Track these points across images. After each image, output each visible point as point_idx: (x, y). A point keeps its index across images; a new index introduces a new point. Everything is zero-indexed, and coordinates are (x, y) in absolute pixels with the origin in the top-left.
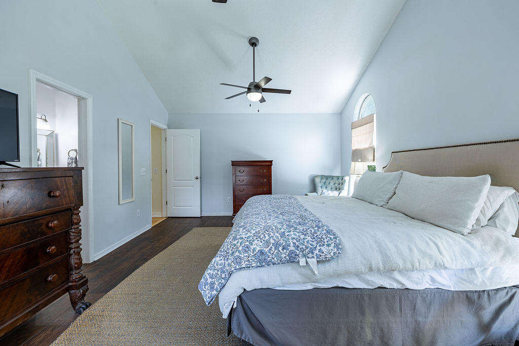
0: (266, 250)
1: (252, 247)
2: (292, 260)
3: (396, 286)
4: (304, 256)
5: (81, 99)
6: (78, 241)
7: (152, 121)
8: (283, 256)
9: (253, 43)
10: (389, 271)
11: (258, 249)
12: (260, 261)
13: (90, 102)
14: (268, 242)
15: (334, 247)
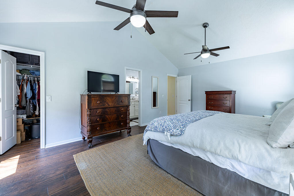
0: (158, 126)
1: (154, 124)
2: (163, 132)
3: (207, 160)
4: (167, 131)
5: (139, 72)
6: (129, 116)
7: (168, 75)
8: (161, 129)
9: (205, 26)
10: (204, 150)
11: (156, 125)
12: (155, 130)
13: (141, 72)
14: (159, 123)
15: (180, 131)
